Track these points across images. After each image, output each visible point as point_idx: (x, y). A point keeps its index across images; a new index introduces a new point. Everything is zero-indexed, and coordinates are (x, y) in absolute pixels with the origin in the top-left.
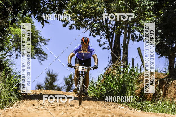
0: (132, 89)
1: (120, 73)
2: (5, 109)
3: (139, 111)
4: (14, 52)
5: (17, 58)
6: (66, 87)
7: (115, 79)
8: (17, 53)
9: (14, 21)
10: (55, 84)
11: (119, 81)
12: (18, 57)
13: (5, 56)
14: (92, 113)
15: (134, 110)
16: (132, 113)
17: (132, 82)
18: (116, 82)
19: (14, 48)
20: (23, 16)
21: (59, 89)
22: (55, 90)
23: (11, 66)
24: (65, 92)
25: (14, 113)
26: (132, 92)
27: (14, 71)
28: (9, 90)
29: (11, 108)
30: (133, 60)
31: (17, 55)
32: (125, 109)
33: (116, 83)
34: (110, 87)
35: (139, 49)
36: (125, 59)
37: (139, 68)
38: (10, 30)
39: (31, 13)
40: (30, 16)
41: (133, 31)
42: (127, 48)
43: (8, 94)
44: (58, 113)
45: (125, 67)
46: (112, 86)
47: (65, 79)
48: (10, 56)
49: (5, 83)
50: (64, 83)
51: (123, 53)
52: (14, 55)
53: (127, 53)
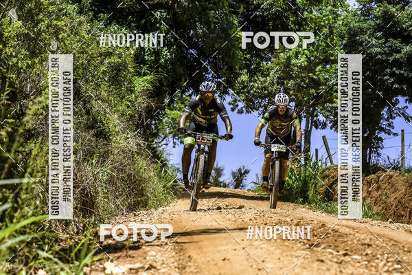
0: (315, 187)
1: (301, 166)
2: (160, 209)
3: (323, 214)
4: (171, 139)
5: (174, 147)
6: (235, 183)
7: (295, 175)
8: (175, 140)
9: (172, 101)
10: (221, 179)
11: (300, 177)
12: (176, 146)
13: (160, 145)
14: (267, 216)
15: (318, 213)
16: (316, 217)
17: (315, 178)
18: (296, 177)
19: (171, 135)
20: (181, 96)
21: (225, 186)
22: (220, 186)
23: (168, 157)
24: (233, 190)
25: (171, 215)
26: (316, 191)
27: (171, 163)
28: (164, 187)
29: (167, 208)
30: (317, 150)
31: (174, 143)
32: (307, 211)
33: (296, 180)
34: (288, 184)
35: (324, 138)
36: (307, 150)
37: (324, 161)
38: (166, 113)
39: (192, 93)
40: (190, 96)
41: (317, 116)
42: (310, 136)
43: (164, 191)
44: (224, 215)
45: (306, 159)
46: (291, 182)
47: (233, 174)
48: (167, 144)
49: (160, 178)
50: (232, 178)
51: (305, 142)
52: (171, 144)
53: (310, 143)
